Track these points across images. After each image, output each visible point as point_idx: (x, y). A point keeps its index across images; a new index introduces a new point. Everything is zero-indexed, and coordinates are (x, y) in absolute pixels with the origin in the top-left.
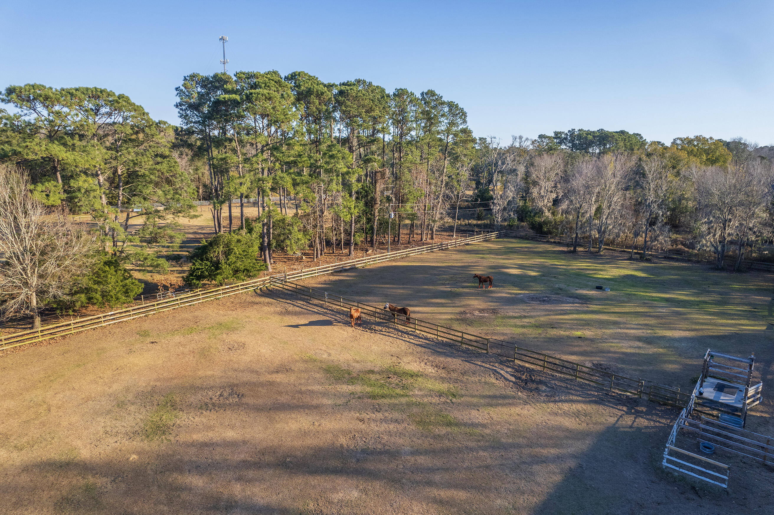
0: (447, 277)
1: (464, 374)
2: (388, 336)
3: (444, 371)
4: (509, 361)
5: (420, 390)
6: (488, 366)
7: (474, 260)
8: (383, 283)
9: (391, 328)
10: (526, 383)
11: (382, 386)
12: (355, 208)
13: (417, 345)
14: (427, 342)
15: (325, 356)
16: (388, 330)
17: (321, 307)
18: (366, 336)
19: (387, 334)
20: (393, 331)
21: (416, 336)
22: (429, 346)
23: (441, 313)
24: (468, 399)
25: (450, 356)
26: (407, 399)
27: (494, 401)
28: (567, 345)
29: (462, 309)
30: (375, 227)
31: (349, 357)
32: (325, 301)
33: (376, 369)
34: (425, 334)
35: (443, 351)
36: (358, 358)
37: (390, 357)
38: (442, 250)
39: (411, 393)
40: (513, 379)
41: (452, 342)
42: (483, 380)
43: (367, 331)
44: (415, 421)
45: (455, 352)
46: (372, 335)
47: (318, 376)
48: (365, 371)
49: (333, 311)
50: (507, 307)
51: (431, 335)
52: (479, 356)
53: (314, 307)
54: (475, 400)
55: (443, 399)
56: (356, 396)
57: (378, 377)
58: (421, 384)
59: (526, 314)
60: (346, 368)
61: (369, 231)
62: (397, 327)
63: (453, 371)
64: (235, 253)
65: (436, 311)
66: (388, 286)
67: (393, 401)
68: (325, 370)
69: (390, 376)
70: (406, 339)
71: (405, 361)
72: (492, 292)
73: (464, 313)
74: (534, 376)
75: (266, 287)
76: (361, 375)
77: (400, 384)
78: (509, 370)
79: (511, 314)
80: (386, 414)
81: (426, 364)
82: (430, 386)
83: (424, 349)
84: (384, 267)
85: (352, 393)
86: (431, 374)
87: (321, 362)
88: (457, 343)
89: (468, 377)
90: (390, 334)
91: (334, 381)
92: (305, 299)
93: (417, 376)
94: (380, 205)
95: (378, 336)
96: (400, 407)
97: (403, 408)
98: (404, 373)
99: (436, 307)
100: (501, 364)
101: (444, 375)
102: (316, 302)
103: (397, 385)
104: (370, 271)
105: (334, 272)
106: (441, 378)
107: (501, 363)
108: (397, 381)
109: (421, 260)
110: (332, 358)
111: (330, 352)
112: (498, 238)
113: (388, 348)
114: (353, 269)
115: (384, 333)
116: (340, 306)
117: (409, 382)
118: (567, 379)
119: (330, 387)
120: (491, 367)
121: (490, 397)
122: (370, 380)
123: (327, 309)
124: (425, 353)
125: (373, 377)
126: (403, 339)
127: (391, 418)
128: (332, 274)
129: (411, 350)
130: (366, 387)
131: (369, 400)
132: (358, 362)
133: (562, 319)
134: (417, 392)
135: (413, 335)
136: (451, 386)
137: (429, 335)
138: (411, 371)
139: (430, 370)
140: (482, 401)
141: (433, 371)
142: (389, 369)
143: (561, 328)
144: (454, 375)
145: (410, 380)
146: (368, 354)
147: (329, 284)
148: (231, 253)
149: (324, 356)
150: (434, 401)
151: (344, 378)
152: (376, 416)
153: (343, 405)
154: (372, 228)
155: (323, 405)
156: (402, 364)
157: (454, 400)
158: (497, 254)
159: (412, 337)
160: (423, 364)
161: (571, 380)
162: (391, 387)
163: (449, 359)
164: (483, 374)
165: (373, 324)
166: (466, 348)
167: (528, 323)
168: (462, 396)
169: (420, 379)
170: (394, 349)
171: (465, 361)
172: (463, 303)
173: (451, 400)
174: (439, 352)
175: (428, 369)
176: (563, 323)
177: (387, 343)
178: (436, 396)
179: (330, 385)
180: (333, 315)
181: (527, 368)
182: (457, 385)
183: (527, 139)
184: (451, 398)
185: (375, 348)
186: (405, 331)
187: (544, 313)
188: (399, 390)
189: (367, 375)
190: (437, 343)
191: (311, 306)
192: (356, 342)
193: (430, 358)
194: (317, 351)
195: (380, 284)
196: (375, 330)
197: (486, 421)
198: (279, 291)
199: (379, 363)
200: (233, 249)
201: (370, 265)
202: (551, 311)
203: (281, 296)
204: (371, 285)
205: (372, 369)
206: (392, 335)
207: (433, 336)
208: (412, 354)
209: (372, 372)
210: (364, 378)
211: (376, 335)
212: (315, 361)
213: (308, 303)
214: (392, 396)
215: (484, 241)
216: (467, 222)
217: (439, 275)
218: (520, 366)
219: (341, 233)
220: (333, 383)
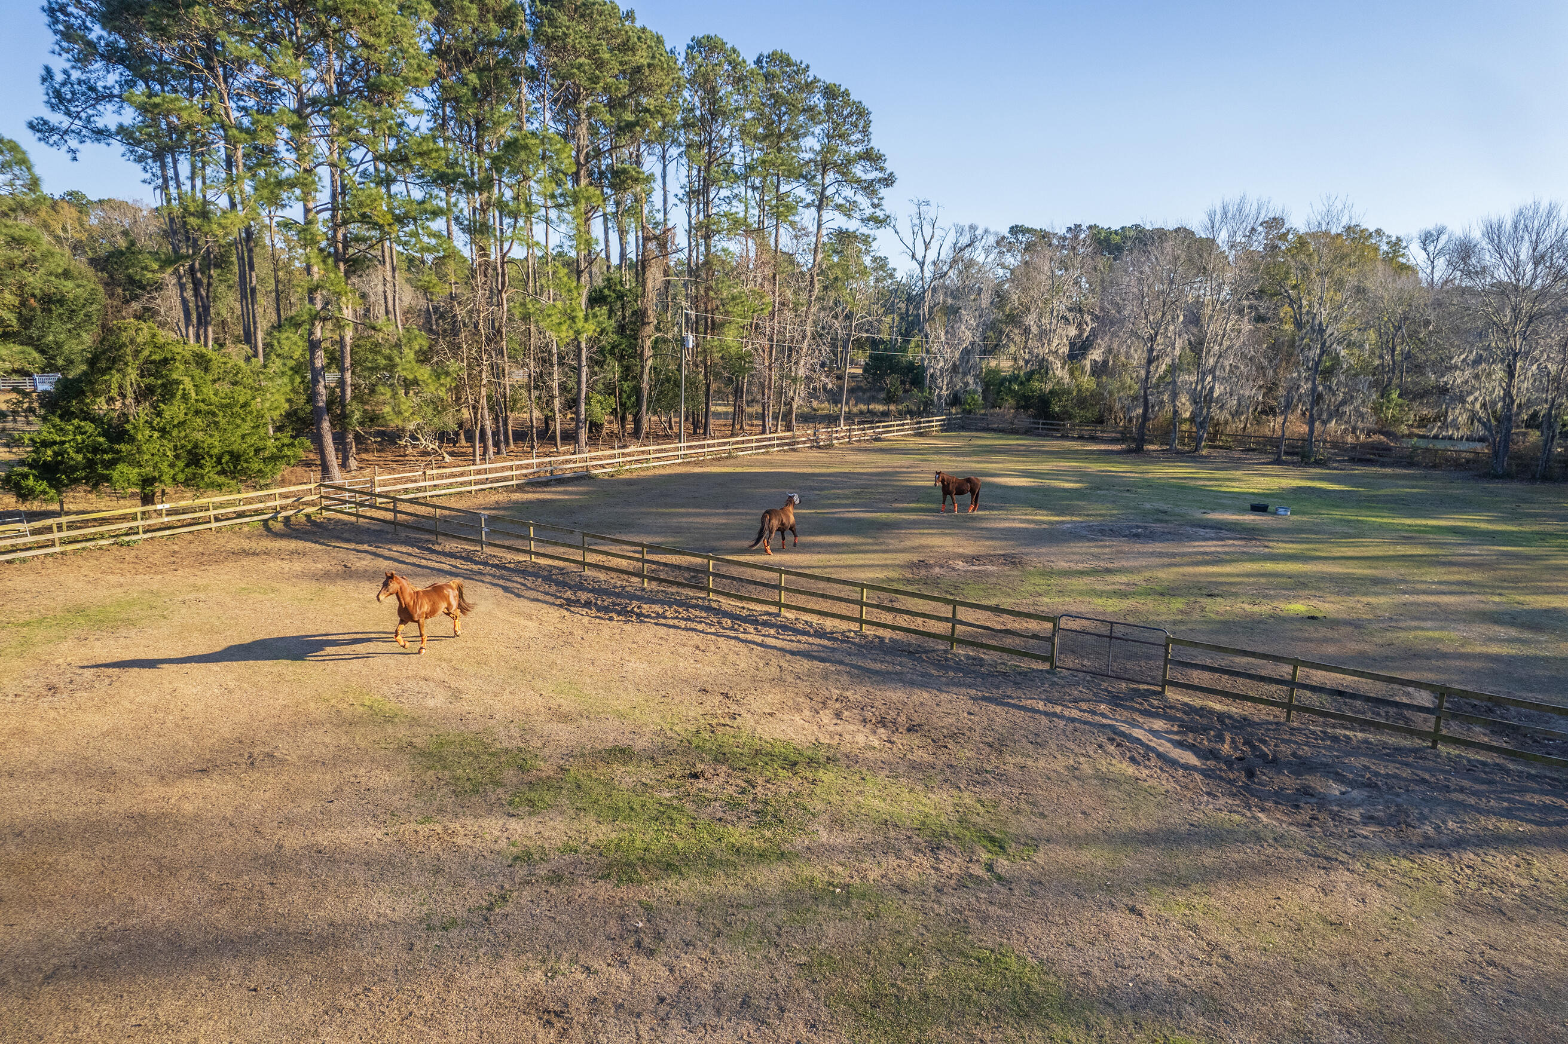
0: (846, 492)
1: (999, 746)
2: (686, 629)
3: (915, 740)
4: (1146, 695)
5: (838, 823)
6: (1075, 713)
7: (907, 463)
8: (667, 506)
9: (694, 607)
10: (1251, 774)
11: (664, 815)
12: (586, 320)
13: (792, 653)
14: (826, 642)
15: (438, 701)
16: (684, 614)
17: (468, 559)
18: (606, 630)
19: (682, 624)
20: (704, 614)
21: (785, 628)
22: (838, 656)
23: (852, 566)
24: (1064, 855)
25: (924, 686)
26: (782, 871)
27: (1182, 861)
28: (1292, 639)
29: (915, 558)
30: (645, 386)
31: (534, 702)
32: (481, 543)
33: (640, 744)
34: (814, 619)
35: (890, 668)
36: (567, 704)
37: (695, 696)
38: (819, 447)
39: (800, 841)
40: (1192, 759)
41: (912, 639)
42: (1087, 768)
43: (611, 619)
44: (842, 997)
45: (933, 672)
46: (628, 627)
47: (383, 778)
48: (596, 754)
49: (505, 568)
50: (1044, 550)
51: (836, 622)
52: (1023, 679)
53: (443, 559)
54: (1097, 858)
55: (952, 865)
56: (542, 871)
57: (647, 773)
58: (835, 799)
59: (1110, 566)
60: (512, 745)
61: (629, 397)
62: (714, 605)
63: (953, 736)
64: (185, 397)
65: (834, 563)
66: (683, 510)
67: (720, 884)
68: (422, 753)
69: (700, 767)
70: (750, 637)
71: (754, 706)
72: (981, 519)
73: (922, 564)
74: (1264, 742)
75: (308, 516)
76: (576, 770)
77: (745, 799)
78: (1159, 724)
79: (1063, 565)
80: (689, 965)
81: (838, 715)
82: (877, 803)
83: (821, 665)
84: (670, 476)
85: (525, 857)
86: (869, 754)
87: (414, 722)
88: (931, 643)
89: (1020, 760)
90: (693, 625)
91: (450, 800)
92: (419, 540)
93: (811, 762)
94: (658, 329)
95: (649, 632)
96: (757, 916)
97: (770, 926)
98: (757, 752)
99: (831, 553)
100: (1117, 705)
101: (921, 755)
102: (452, 546)
103: (733, 805)
104: (629, 482)
105: (527, 484)
106: (915, 766)
107: (1115, 701)
108: (731, 790)
109: (770, 464)
110: (464, 707)
111: (461, 685)
112: (946, 431)
113: (686, 666)
114: (583, 478)
115: (671, 622)
116: (530, 552)
117: (785, 790)
118: (1398, 750)
119: (424, 830)
120: (1088, 717)
121: (1148, 839)
122: (609, 786)
123: (486, 564)
124: (826, 678)
125: (625, 776)
126: (741, 636)
127: (718, 988)
128: (520, 488)
129: (773, 671)
130: (589, 820)
131: (604, 890)
132: (566, 718)
133: (1221, 575)
134: (824, 836)
135: (772, 626)
136: (968, 799)
137: (829, 624)
138: (786, 744)
139: (861, 739)
140: (1127, 863)
141: (876, 743)
142: (695, 741)
143: (1236, 595)
144: (965, 754)
145: (787, 784)
146: (609, 690)
147: (505, 509)
148: (173, 396)
149: (431, 703)
150: (912, 875)
151: (497, 784)
152: (636, 979)
153: (468, 923)
154: (637, 391)
155: (363, 928)
156: (747, 721)
157: (1003, 865)
158: (957, 455)
159: (772, 632)
160: (826, 717)
161: (1416, 751)
162: (704, 816)
163: (922, 696)
164: (1071, 745)
165: (632, 597)
166: (968, 657)
167: (1128, 584)
168: (1033, 842)
169: (826, 776)
170: (708, 669)
171: (984, 698)
172: (908, 543)
173: (990, 868)
174: (877, 672)
175: (853, 734)
176: (1231, 584)
177: (682, 650)
178: (917, 850)
179: (428, 819)
180: (502, 577)
181: (1221, 717)
182: (987, 795)
183: (986, 231)
184: (985, 856)
185: (637, 667)
186: (745, 613)
187: (1157, 561)
188: (742, 827)
189: (602, 769)
190: (861, 646)
191: (434, 557)
192: (568, 651)
193: (849, 694)
194: (410, 684)
195: (658, 506)
196: (639, 615)
197: (1205, 972)
198: (345, 523)
199: (652, 720)
200: (178, 382)
201: (630, 471)
202: (1174, 555)
203: (345, 535)
204: (631, 510)
205: (624, 742)
206: (700, 627)
207: (844, 626)
208: (778, 681)
209: (622, 754)
210: (586, 783)
211: (644, 627)
212: (390, 719)
213: (430, 550)
214: (713, 862)
215: (915, 435)
216: (863, 407)
217: (822, 489)
218: (1189, 709)
219: (553, 397)
220: (441, 810)
